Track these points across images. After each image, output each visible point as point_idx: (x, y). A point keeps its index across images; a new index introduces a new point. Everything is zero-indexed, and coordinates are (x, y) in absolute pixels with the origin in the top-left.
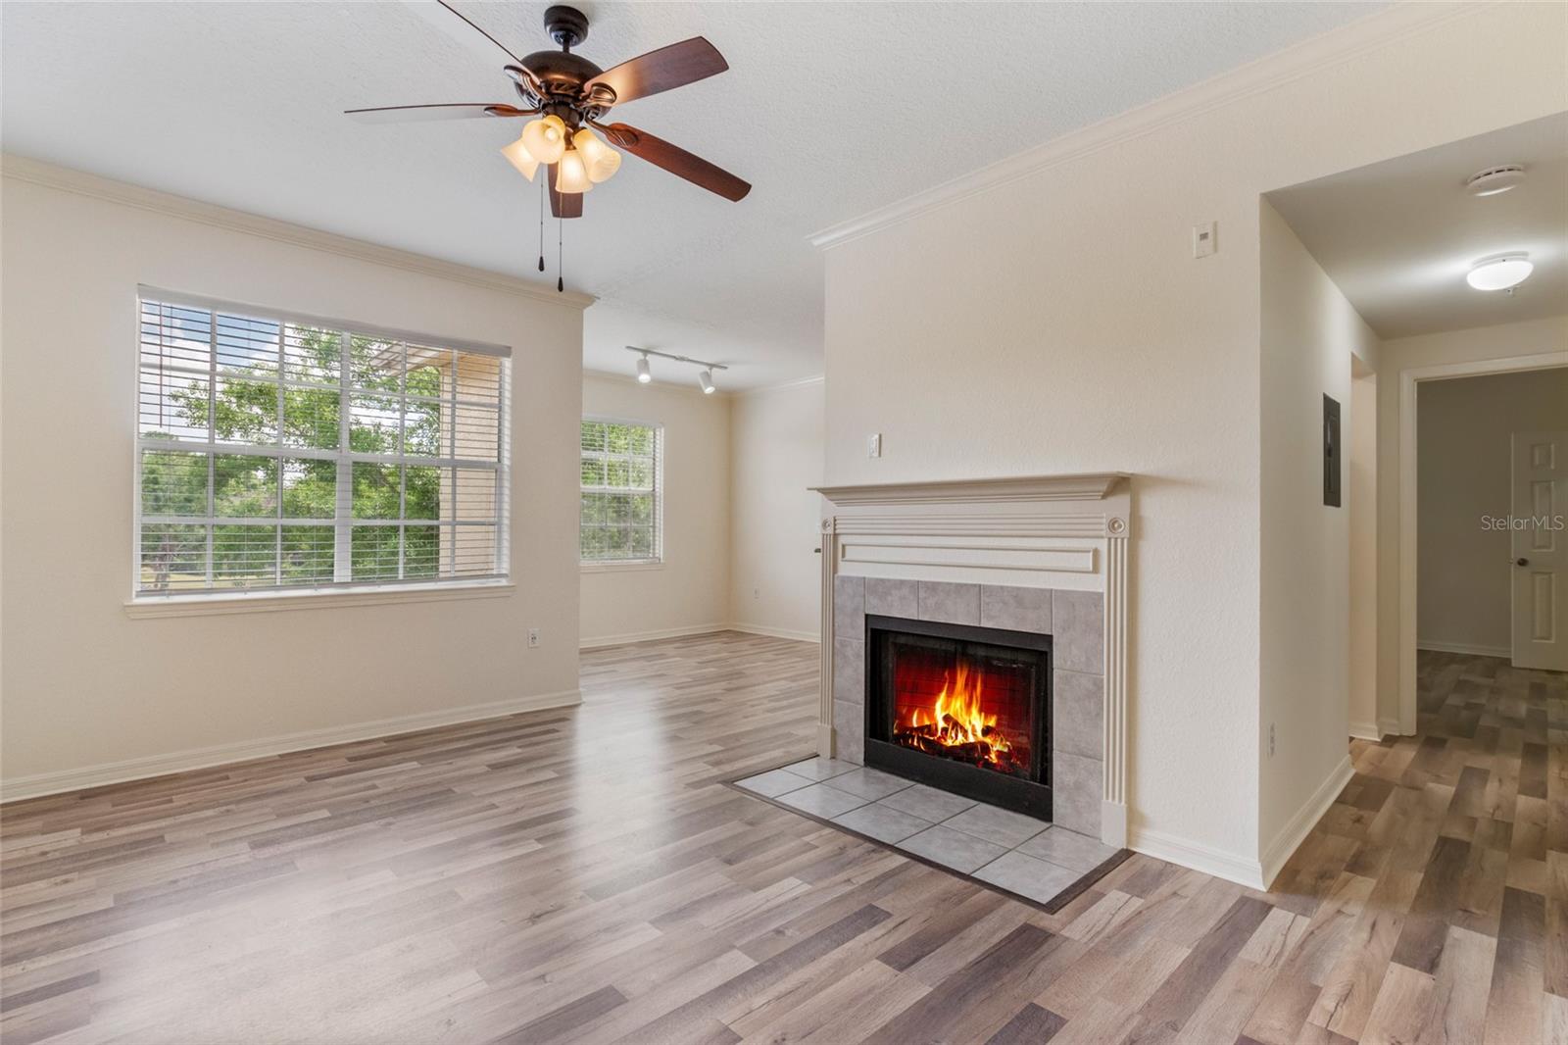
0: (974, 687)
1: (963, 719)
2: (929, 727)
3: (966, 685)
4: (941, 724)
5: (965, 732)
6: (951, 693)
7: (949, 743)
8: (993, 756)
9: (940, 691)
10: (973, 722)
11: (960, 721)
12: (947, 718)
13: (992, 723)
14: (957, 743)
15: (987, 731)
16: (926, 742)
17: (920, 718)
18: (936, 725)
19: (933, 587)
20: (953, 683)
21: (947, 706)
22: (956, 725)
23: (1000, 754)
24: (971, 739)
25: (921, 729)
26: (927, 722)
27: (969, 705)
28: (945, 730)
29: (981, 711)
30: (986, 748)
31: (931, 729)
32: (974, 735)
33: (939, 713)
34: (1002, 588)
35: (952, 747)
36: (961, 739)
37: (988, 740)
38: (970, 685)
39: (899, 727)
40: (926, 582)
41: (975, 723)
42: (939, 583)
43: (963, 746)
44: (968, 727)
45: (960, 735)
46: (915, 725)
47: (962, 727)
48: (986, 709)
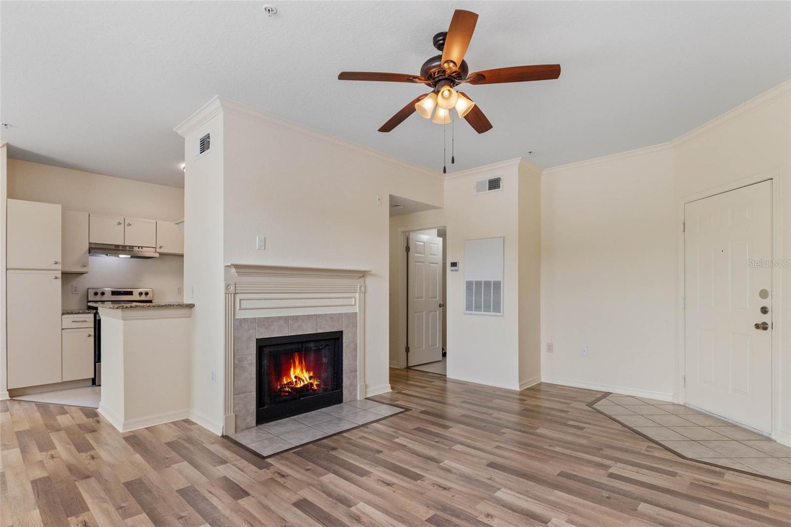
0: (302, 363)
1: (301, 376)
2: (290, 382)
3: (299, 363)
4: (294, 380)
5: (303, 381)
6: (295, 368)
7: (299, 386)
8: (315, 386)
9: (291, 368)
10: (305, 376)
11: (301, 377)
12: (296, 377)
13: (311, 374)
14: (301, 385)
15: (310, 378)
16: (292, 388)
17: (286, 380)
18: (292, 381)
19: (296, 318)
20: (294, 363)
21: (295, 372)
22: (299, 379)
23: (317, 385)
24: (306, 383)
25: (288, 384)
26: (289, 381)
27: (302, 370)
28: (296, 382)
29: (306, 371)
30: (312, 384)
31: (291, 383)
32: (307, 381)
33: (293, 376)
34: (326, 314)
35: (301, 387)
36: (302, 384)
37: (312, 381)
38: (300, 363)
39: (280, 385)
40: (293, 316)
41: (306, 376)
42: (298, 316)
43: (304, 386)
44: (304, 378)
45: (302, 382)
46: (285, 383)
47: (302, 379)
48: (308, 370)
